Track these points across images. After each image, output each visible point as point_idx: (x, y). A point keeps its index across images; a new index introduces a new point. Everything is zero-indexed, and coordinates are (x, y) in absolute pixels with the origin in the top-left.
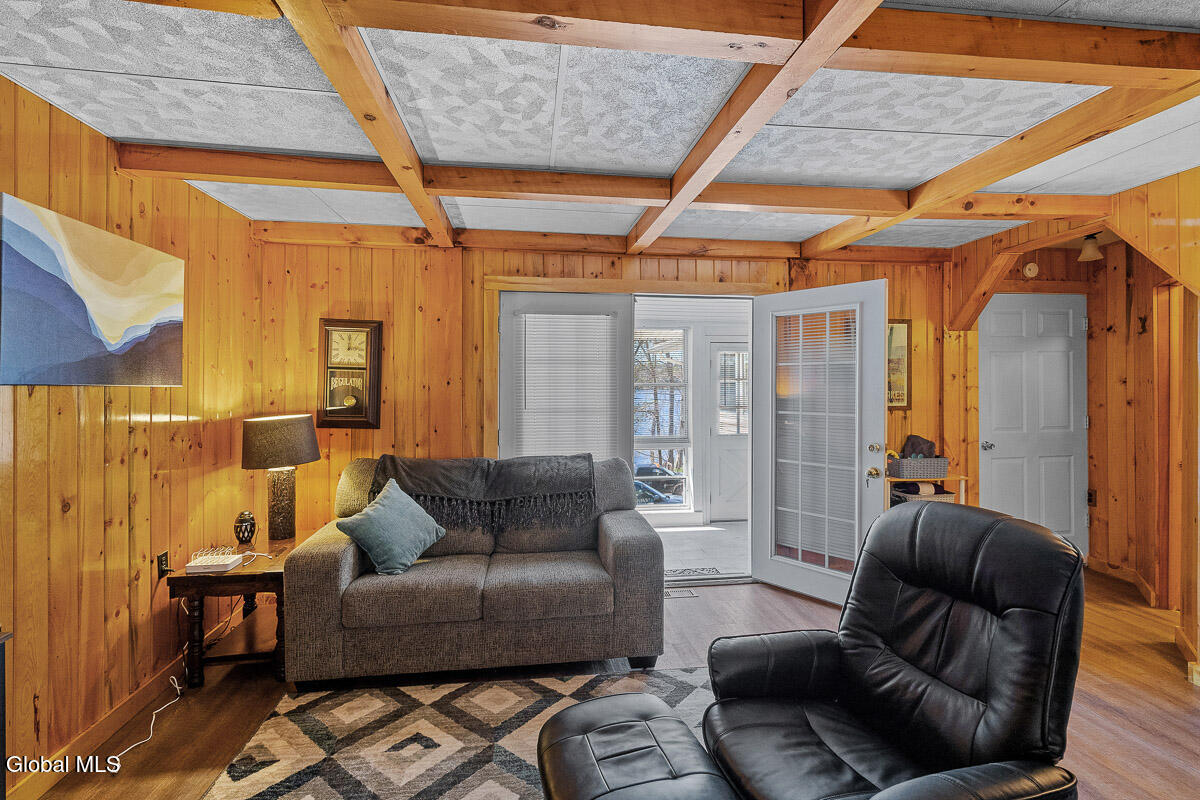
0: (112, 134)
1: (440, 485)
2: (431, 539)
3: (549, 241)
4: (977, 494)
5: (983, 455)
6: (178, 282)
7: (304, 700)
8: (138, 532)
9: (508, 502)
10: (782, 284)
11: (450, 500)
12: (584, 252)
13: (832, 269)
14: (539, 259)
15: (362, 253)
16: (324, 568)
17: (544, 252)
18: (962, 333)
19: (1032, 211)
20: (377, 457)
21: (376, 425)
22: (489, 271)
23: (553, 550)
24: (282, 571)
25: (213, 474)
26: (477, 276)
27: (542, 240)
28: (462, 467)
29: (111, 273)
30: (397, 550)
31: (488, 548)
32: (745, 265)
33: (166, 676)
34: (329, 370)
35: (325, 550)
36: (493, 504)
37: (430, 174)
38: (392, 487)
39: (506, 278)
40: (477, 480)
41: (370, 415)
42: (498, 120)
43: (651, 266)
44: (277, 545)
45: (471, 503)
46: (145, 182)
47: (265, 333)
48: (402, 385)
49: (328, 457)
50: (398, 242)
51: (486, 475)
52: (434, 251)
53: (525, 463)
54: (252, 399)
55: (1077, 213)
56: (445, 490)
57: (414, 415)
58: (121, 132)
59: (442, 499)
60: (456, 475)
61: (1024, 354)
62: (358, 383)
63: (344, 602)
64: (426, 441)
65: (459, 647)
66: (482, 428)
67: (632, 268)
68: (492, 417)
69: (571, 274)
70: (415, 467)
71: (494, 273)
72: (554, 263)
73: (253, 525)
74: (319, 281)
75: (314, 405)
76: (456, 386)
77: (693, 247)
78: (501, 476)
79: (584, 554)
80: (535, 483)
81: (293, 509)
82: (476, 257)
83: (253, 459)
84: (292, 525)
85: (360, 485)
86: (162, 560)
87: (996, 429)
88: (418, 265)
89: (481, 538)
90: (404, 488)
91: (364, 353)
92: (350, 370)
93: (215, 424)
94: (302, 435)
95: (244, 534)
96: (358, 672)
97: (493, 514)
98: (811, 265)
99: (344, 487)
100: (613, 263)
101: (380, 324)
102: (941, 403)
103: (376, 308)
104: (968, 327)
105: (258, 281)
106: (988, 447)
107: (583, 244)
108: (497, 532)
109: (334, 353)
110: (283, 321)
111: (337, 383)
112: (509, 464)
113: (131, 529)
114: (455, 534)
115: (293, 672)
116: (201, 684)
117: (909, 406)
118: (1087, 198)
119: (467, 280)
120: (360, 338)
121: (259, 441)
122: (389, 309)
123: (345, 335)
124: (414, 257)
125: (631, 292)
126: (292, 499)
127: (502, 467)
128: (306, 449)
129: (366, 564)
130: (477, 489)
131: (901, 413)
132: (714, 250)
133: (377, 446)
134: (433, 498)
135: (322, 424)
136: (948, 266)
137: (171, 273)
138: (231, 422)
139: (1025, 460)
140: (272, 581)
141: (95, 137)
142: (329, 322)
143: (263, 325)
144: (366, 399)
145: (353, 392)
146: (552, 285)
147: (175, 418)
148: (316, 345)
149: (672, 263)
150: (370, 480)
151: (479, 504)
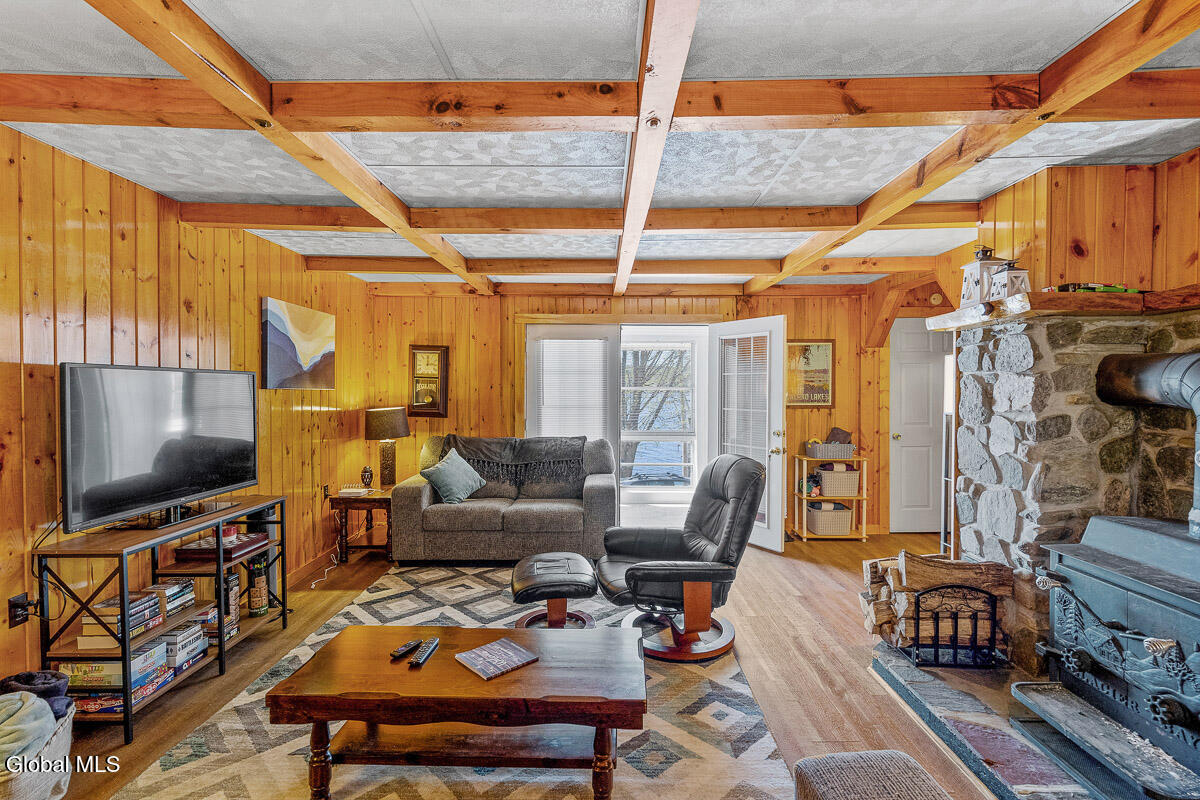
0: (303, 253)
1: (483, 453)
2: (477, 486)
3: (558, 288)
4: (888, 473)
5: (893, 444)
6: (332, 330)
7: (402, 570)
8: (315, 471)
9: (526, 465)
10: (731, 314)
11: (489, 463)
12: (584, 295)
13: (771, 301)
14: (552, 301)
15: (435, 299)
16: (414, 495)
17: (556, 296)
18: (877, 349)
19: (874, 269)
20: (445, 436)
21: (445, 415)
22: (518, 310)
23: (554, 497)
24: (390, 497)
25: (348, 443)
26: (511, 314)
27: (552, 289)
28: (498, 443)
29: (306, 328)
30: (455, 489)
31: (513, 495)
32: (702, 301)
33: (329, 554)
34: (416, 379)
35: (413, 485)
36: (516, 466)
37: (471, 264)
38: (453, 453)
39: (530, 315)
40: (507, 451)
41: (441, 408)
42: (502, 244)
43: (632, 303)
44: (386, 487)
45: (503, 465)
46: (317, 276)
47: (376, 355)
48: (460, 390)
49: (415, 436)
50: (458, 293)
51: (513, 448)
52: (481, 298)
53: (539, 441)
54: (369, 397)
55: (909, 269)
56: (486, 456)
57: (469, 409)
58: (310, 252)
59: (484, 462)
60: (494, 448)
61: (931, 365)
62: (433, 387)
63: (424, 516)
64: (477, 426)
65: (490, 546)
66: (514, 418)
67: (618, 306)
68: (521, 410)
69: (575, 311)
70: (468, 442)
71: (522, 311)
72: (564, 302)
73: (371, 475)
74: (409, 321)
75: (406, 401)
76: (497, 388)
77: (661, 290)
78: (522, 449)
79: (576, 500)
80: (543, 453)
81: (394, 465)
82: (509, 301)
83: (371, 434)
84: (394, 475)
85: (434, 453)
86: (326, 488)
87: (906, 424)
88: (472, 308)
89: (508, 487)
90: (461, 454)
91: (436, 368)
92: (429, 379)
93: (349, 412)
94: (400, 419)
95: (366, 478)
96: (431, 557)
97: (516, 473)
98: (753, 301)
99: (425, 453)
100: (605, 303)
101: (447, 348)
102: (859, 403)
103: (445, 337)
104: (881, 344)
105: (373, 323)
106: (896, 438)
107: (582, 290)
108: (519, 484)
109: (418, 367)
110: (387, 348)
111: (421, 387)
112: (529, 441)
113: (312, 468)
114: (492, 484)
115: (397, 555)
116: (347, 561)
117: (833, 406)
118: (917, 258)
119: (504, 318)
120: (434, 357)
121: (375, 423)
122: (453, 337)
123: (425, 356)
124: (469, 302)
125: (619, 322)
126: (394, 459)
127: (523, 443)
128: (401, 429)
129: (437, 498)
130: (507, 456)
131: (827, 411)
132: (678, 291)
133: (446, 428)
134: (478, 461)
135: (411, 414)
136: (865, 297)
137: (328, 323)
138: (357, 412)
139: (931, 448)
140: (384, 503)
141: (297, 255)
142: (415, 347)
143: (375, 350)
144: (438, 398)
145: (431, 393)
146: (562, 319)
147: (331, 409)
148: (407, 363)
149: (648, 300)
150: (440, 449)
151: (508, 466)
